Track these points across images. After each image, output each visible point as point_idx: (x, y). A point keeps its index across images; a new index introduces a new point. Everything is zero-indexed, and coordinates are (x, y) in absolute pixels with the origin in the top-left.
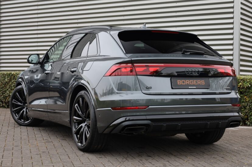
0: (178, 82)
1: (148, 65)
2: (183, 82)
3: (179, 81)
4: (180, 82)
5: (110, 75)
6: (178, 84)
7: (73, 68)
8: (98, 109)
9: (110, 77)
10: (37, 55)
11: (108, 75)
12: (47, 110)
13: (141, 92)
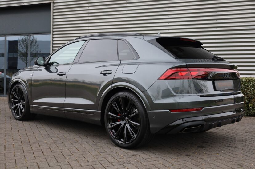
1: (199, 70)
5: (166, 79)
7: (104, 71)
8: (151, 111)
9: (166, 80)
10: (42, 58)
11: (162, 78)
12: (63, 108)
13: (196, 94)
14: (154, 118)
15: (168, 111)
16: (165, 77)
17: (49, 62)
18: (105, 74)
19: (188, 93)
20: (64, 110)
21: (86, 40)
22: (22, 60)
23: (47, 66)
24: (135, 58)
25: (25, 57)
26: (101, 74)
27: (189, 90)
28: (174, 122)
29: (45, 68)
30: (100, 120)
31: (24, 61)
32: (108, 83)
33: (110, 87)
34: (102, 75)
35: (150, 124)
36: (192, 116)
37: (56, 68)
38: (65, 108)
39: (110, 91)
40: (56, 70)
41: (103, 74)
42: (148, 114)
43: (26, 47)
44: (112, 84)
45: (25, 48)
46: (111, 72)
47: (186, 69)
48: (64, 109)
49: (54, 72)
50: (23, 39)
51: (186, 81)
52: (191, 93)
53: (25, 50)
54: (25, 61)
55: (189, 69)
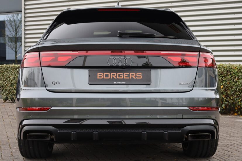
1: (57, 54)
2: (107, 76)
3: (100, 74)
4: (102, 76)
6: (98, 78)
22: (9, 47)
25: (14, 43)
31: (12, 49)
43: (15, 30)
45: (13, 31)
50: (10, 20)
53: (14, 34)
54: (14, 49)
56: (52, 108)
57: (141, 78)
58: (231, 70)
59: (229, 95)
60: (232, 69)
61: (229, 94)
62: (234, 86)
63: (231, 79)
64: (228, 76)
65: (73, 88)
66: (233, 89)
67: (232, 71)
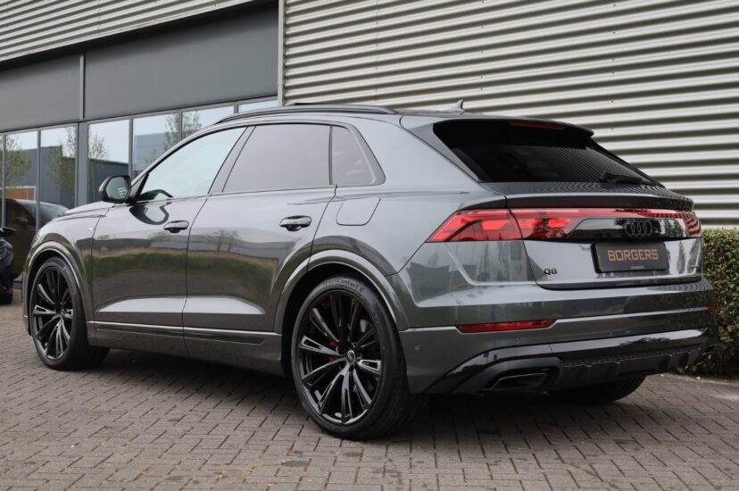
0: (610, 255)
2: (619, 255)
3: (611, 253)
4: (614, 254)
5: (448, 240)
6: (611, 260)
7: (289, 218)
8: (409, 330)
9: (448, 243)
10: (122, 179)
11: (440, 238)
12: (181, 328)
13: (534, 283)
14: (416, 348)
15: (454, 328)
16: (447, 235)
17: (144, 191)
18: (292, 228)
19: (500, 278)
20: (184, 333)
21: (247, 126)
23: (137, 204)
24: (373, 182)
26: (283, 226)
27: (503, 270)
28: (469, 360)
29: (131, 210)
30: (280, 359)
32: (301, 252)
33: (305, 263)
34: (285, 229)
35: (408, 368)
36: (518, 343)
37: (162, 208)
38: (185, 328)
39: (305, 275)
40: (163, 216)
41: (287, 227)
42: (402, 338)
44: (311, 254)
46: (309, 220)
47: (505, 212)
48: (183, 330)
49: (156, 221)
51: (493, 245)
52: (508, 280)
55: (514, 211)
56: (558, 321)
57: (657, 258)
58: (728, 246)
59: (723, 320)
60: (729, 243)
61: (723, 316)
62: (734, 294)
63: (728, 274)
64: (720, 266)
65: (593, 277)
66: (732, 304)
67: (729, 251)
